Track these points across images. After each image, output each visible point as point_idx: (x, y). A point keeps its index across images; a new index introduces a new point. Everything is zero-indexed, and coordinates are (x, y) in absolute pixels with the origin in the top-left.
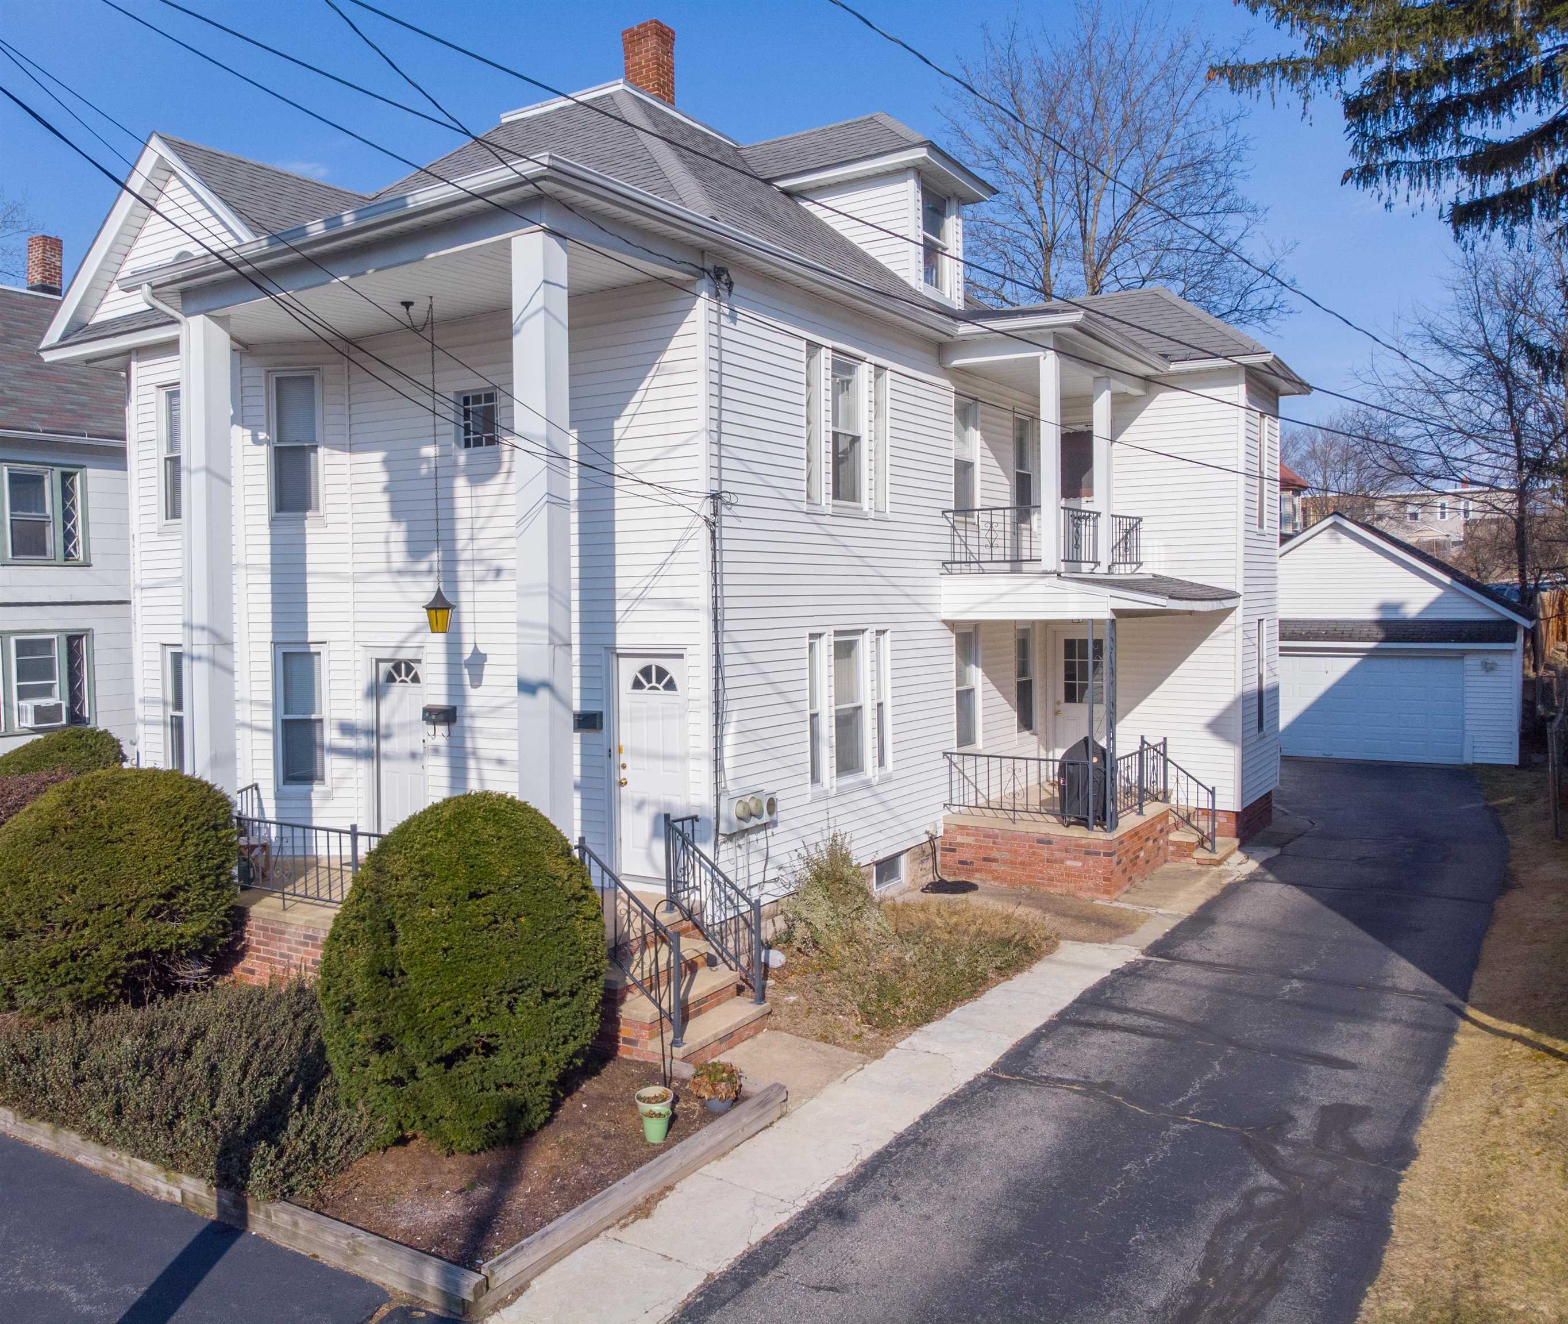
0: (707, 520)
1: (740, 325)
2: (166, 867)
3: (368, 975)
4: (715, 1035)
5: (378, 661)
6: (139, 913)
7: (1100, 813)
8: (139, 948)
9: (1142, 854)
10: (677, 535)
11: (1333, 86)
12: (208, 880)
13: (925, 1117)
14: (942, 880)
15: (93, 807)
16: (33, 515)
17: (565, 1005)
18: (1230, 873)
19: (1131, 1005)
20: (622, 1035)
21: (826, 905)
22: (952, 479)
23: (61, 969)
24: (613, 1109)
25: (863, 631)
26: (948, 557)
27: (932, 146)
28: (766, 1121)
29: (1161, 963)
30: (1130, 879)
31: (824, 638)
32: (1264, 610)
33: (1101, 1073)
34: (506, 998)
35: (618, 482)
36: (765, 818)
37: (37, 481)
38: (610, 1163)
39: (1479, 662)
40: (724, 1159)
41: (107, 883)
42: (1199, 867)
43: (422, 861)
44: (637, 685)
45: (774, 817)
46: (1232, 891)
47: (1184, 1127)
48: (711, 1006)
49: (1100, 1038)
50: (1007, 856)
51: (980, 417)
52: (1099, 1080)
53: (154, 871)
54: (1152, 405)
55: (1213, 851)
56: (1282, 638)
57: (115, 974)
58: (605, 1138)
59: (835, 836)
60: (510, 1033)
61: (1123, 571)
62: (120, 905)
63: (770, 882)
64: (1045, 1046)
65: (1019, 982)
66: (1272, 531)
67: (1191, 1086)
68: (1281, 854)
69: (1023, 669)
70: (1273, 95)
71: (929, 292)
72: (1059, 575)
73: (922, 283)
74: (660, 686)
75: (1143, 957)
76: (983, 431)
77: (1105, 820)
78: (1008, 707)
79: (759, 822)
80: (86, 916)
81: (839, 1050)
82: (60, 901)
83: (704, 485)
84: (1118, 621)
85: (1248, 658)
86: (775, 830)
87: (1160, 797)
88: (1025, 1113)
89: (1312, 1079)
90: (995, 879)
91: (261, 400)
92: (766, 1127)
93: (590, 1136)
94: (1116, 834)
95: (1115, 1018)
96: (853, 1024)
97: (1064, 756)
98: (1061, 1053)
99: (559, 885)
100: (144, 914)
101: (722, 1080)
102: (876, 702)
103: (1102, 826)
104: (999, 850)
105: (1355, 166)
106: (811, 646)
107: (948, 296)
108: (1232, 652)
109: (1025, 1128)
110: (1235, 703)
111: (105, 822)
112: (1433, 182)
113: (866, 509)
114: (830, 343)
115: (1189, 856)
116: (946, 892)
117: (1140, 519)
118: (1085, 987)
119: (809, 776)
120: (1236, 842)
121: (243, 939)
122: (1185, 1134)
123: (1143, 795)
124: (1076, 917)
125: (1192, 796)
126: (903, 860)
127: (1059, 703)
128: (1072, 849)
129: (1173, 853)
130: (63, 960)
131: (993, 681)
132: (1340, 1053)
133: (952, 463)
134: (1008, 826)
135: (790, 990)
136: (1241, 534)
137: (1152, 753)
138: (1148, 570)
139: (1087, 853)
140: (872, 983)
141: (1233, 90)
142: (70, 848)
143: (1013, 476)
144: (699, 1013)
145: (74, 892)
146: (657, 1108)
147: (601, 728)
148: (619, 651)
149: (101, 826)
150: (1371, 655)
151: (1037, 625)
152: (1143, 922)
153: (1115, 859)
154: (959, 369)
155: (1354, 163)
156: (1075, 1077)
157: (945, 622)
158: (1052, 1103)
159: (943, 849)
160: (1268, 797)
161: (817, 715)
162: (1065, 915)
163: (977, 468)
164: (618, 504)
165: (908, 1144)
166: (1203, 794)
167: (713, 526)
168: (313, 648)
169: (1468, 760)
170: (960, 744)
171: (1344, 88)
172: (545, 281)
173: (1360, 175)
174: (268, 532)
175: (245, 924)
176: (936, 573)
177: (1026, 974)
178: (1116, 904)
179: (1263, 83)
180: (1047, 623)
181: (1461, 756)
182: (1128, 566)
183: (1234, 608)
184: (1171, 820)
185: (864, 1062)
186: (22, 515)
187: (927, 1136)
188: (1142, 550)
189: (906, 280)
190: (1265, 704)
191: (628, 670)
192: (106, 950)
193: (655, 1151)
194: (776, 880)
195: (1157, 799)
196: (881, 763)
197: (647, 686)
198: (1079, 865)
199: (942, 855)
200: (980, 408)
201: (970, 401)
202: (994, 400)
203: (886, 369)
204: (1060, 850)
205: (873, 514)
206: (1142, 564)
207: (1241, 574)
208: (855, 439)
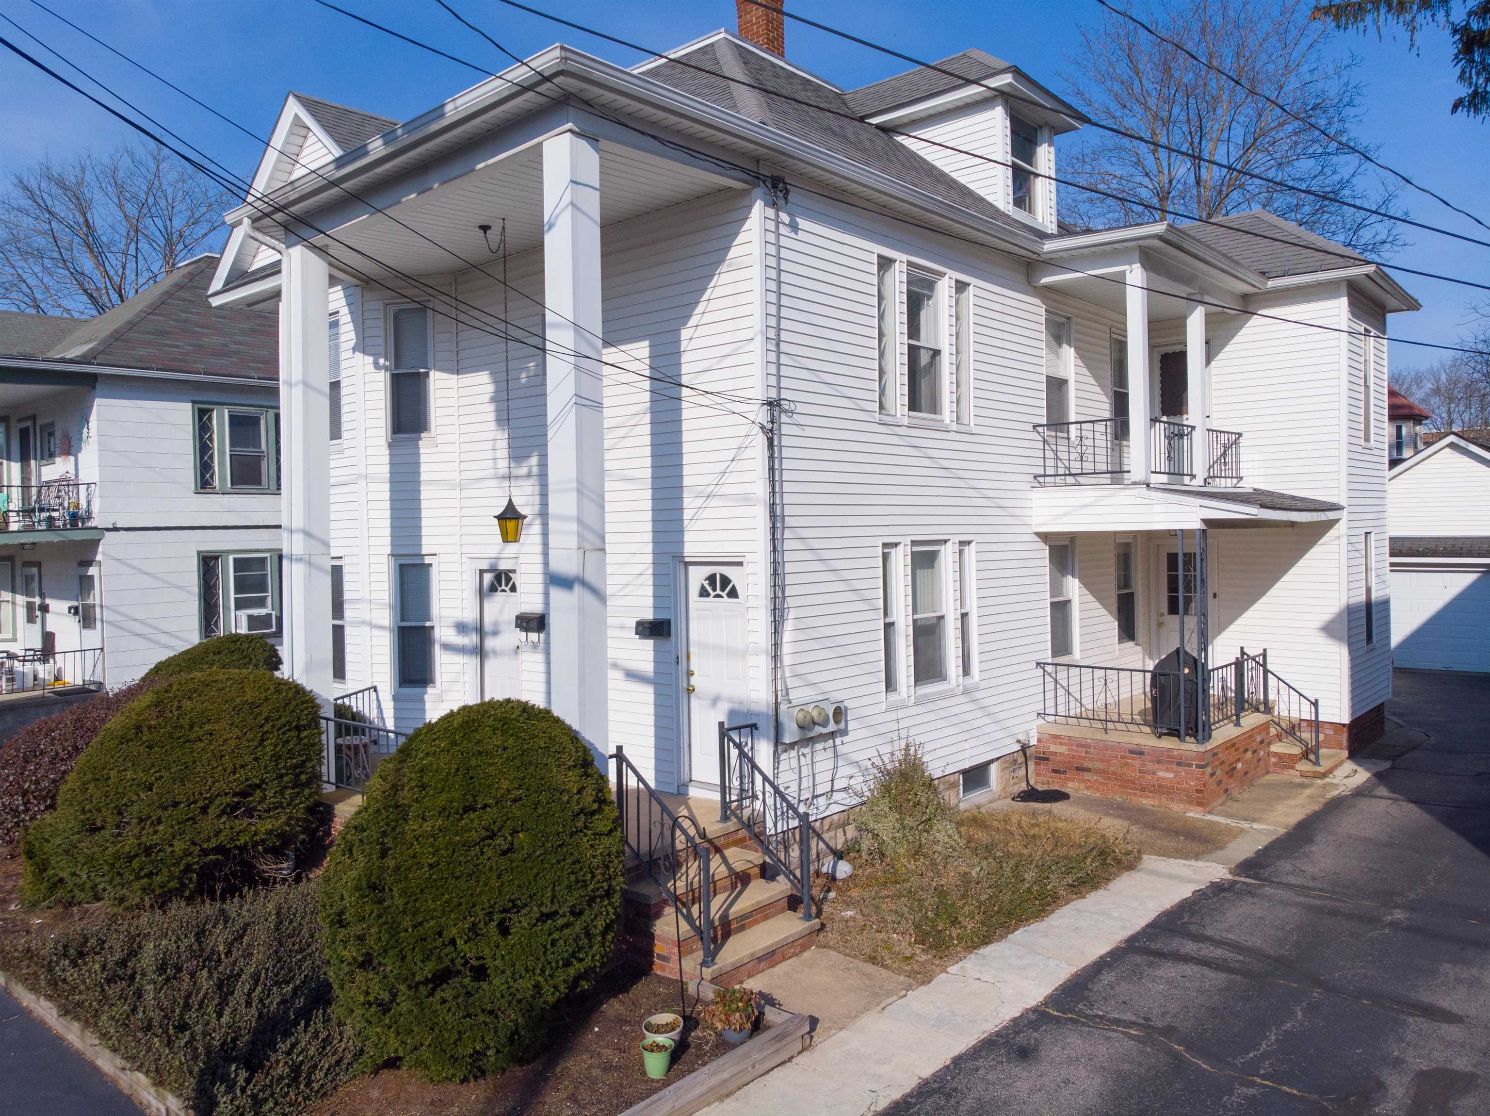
0: (762, 427)
1: (801, 235)
2: (242, 766)
3: (358, 888)
4: (752, 954)
5: (482, 572)
6: (213, 810)
7: (1192, 725)
8: (213, 843)
9: (1239, 766)
10: (736, 443)
11: (1441, 15)
12: (286, 779)
13: (957, 1061)
14: (1033, 789)
15: (179, 707)
16: (249, 451)
17: (566, 926)
18: (1334, 786)
19: (1209, 932)
20: (657, 950)
21: (894, 816)
22: (1044, 395)
23: (135, 864)
24: (625, 1033)
25: (946, 541)
26: (1040, 471)
27: (1017, 72)
28: (784, 1056)
29: (1249, 885)
30: (1226, 790)
31: (900, 548)
32: (1370, 523)
33: (1165, 1014)
34: (497, 917)
35: (685, 392)
36: (832, 727)
37: (254, 422)
38: (599, 1102)
40: (727, 1101)
41: (182, 781)
42: (1303, 780)
43: (422, 771)
44: (704, 593)
45: (842, 726)
46: (1336, 806)
47: (1252, 1091)
48: (757, 922)
49: (1169, 971)
50: (1099, 765)
51: (1073, 335)
52: (1160, 1024)
53: (229, 771)
54: (1250, 323)
55: (1317, 763)
56: (1392, 555)
57: (188, 869)
58: (604, 1070)
59: (908, 746)
60: (498, 955)
61: (1223, 485)
62: (193, 802)
63: (839, 790)
64: (1107, 977)
65: (1094, 900)
66: (1380, 446)
67: (1265, 1037)
68: (1393, 768)
69: (1125, 581)
70: (1378, 28)
71: (1020, 215)
72: (1148, 486)
73: (1011, 207)
74: (724, 594)
75: (1230, 877)
76: (1077, 350)
77: (1197, 731)
78: (1110, 618)
79: (825, 731)
80: (159, 812)
81: (885, 973)
82: (135, 798)
83: (759, 393)
84: (1210, 531)
85: (1353, 570)
86: (846, 739)
87: (1262, 708)
88: (1072, 1061)
89: (1410, 1036)
90: (1088, 788)
91: (380, 329)
92: (783, 1063)
93: (591, 1066)
94: (1209, 745)
95: (1190, 947)
96: (903, 944)
97: (1155, 668)
98: (1124, 987)
99: (565, 798)
100: (218, 811)
101: (738, 1009)
102: (959, 612)
103: (1195, 737)
104: (1091, 759)
105: (1463, 95)
106: (885, 557)
107: (1040, 220)
108: (1335, 564)
109: (1067, 1082)
110: (1340, 615)
111: (185, 722)
113: (947, 421)
114: (905, 257)
115: (1292, 768)
116: (1036, 801)
117: (1240, 435)
118: (1161, 910)
119: (883, 685)
120: (1346, 753)
121: (330, 834)
122: (1252, 1101)
123: (1242, 703)
124: (1163, 830)
125: (1294, 707)
126: (994, 769)
127: (1162, 615)
128: (1163, 758)
129: (1275, 764)
130: (137, 855)
131: (1093, 593)
132: (1445, 1002)
133: (1044, 379)
134: (1100, 736)
135: (848, 905)
136: (1344, 447)
137: (1251, 664)
138: (1248, 485)
139: (1179, 764)
140: (931, 901)
141: (1338, 27)
142: (150, 747)
143: (1111, 394)
144: (742, 928)
145: (151, 789)
146: (661, 1039)
147: (669, 634)
148: (687, 559)
149: (182, 727)
151: (1139, 538)
152: (1235, 837)
153: (1209, 770)
154: (1048, 288)
155: (1464, 91)
156: (1134, 1018)
157: (1038, 534)
158: (1102, 1050)
159: (1037, 758)
160: (1380, 708)
161: (892, 624)
162: (1154, 828)
163: (1072, 386)
164: (685, 414)
165: (931, 1093)
166: (1306, 706)
167: (771, 435)
168: (427, 560)
170: (1055, 654)
171: (1451, 19)
172: (572, 181)
173: (1470, 102)
174: (387, 452)
175: (332, 821)
176: (1027, 486)
177: (1101, 892)
178: (1209, 817)
179: (1369, 18)
180: (1150, 536)
182: (1229, 480)
183: (1337, 521)
184: (1273, 731)
185: (909, 988)
186: (241, 451)
187: (954, 1085)
188: (1242, 465)
189: (995, 203)
190: (1374, 617)
191: (697, 577)
192: (179, 846)
193: (655, 1087)
194: (845, 789)
195: (1258, 710)
196: (966, 671)
197: (713, 594)
198: (1172, 775)
199: (1036, 764)
200: (1073, 327)
201: (1063, 320)
202: (1089, 320)
203: (969, 285)
204: (1152, 761)
205: (954, 427)
206: (1241, 478)
207: (1344, 486)
208: (936, 353)
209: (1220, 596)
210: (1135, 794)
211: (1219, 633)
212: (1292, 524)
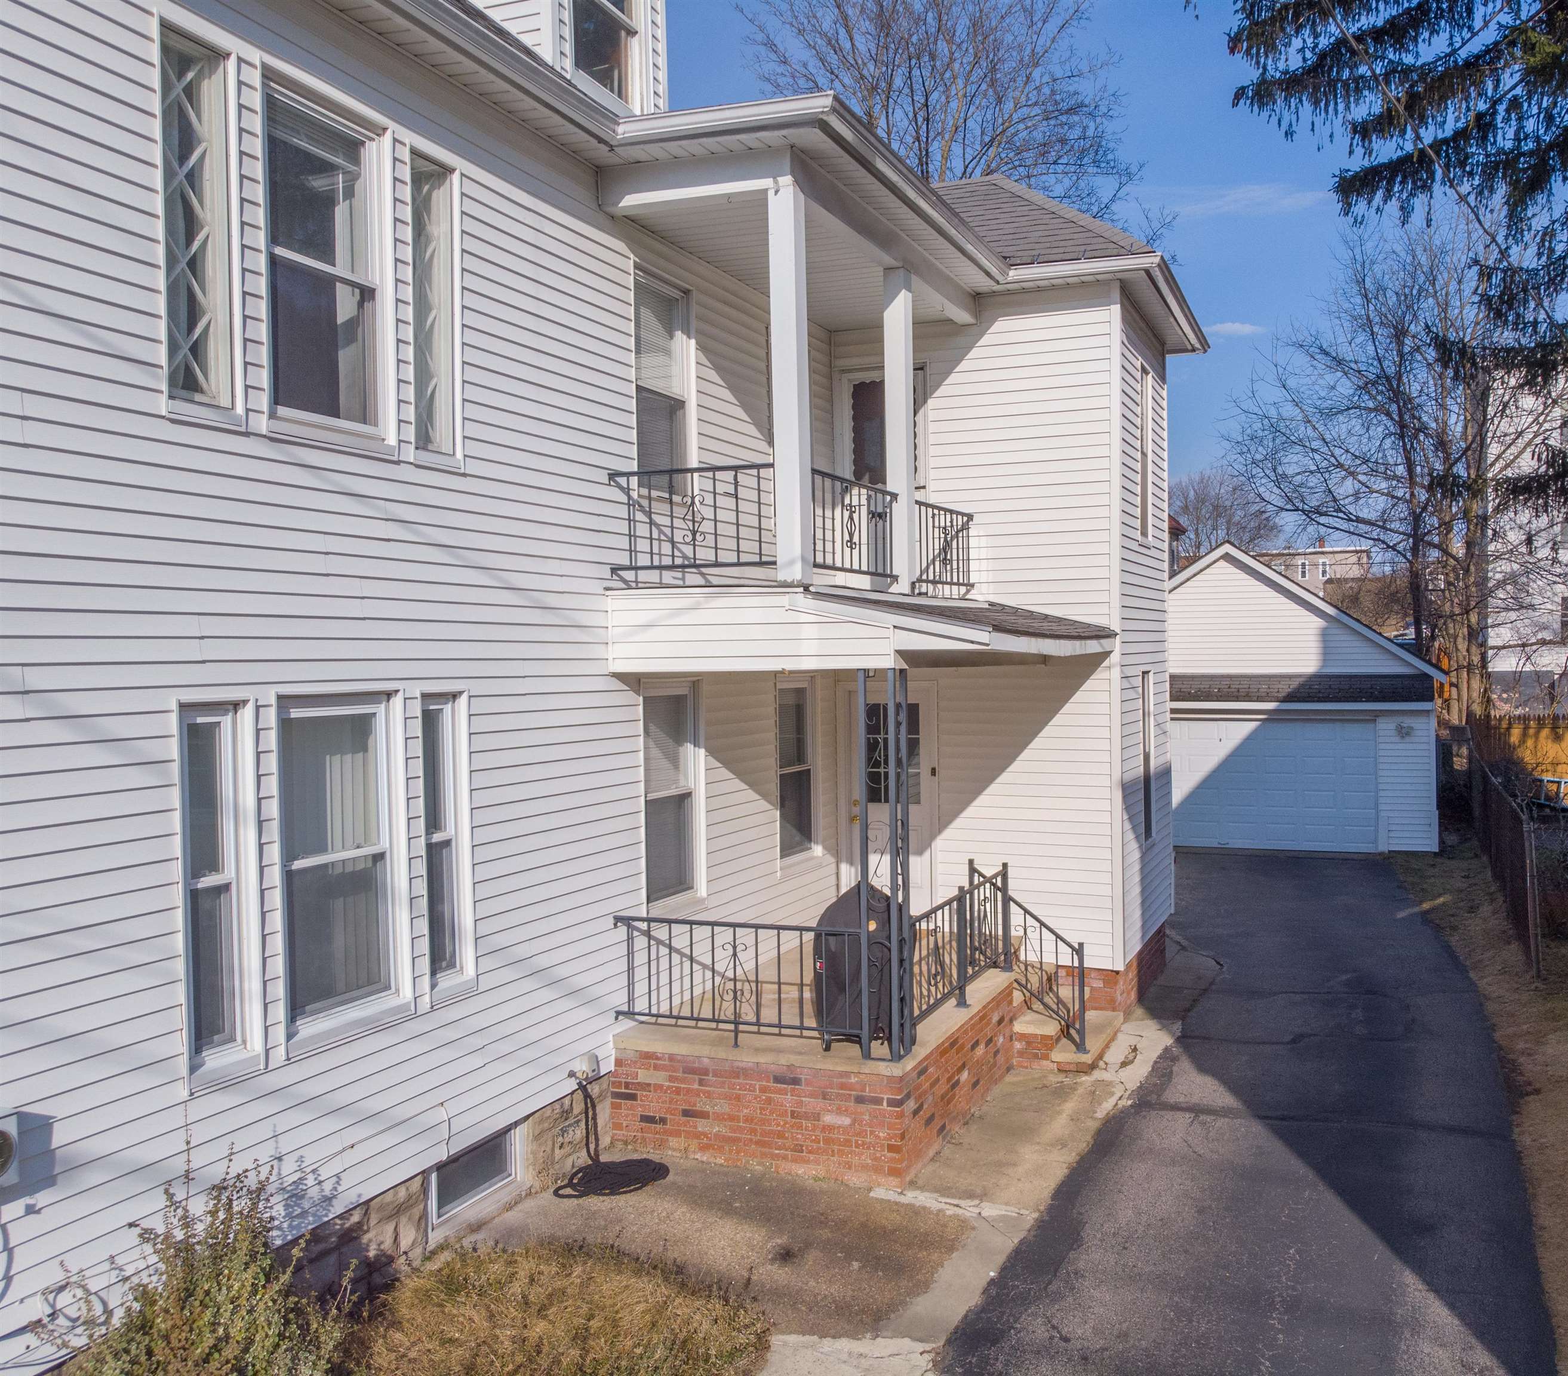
9: (964, 1075)
14: (599, 1162)
22: (633, 420)
25: (389, 695)
26: (624, 559)
30: (941, 1130)
31: (243, 712)
32: (1150, 658)
39: (1392, 726)
42: (1061, 1077)
46: (1111, 1138)
50: (723, 1105)
54: (985, 340)
55: (1080, 1047)
56: (1173, 699)
61: (948, 595)
66: (1158, 544)
68: (1183, 1035)
69: (794, 752)
71: (582, 81)
72: (806, 589)
77: (890, 1033)
84: (912, 672)
85: (1128, 730)
87: (1001, 957)
90: (703, 1148)
94: (909, 1064)
97: (821, 920)
102: (422, 843)
103: (888, 1044)
104: (709, 1095)
105: (1248, 81)
107: (637, 112)
108: (1105, 721)
112: (1341, 107)
113: (392, 440)
114: (255, 55)
115: (1046, 1057)
116: (601, 1189)
117: (970, 517)
120: (1118, 1020)
125: (1048, 952)
126: (517, 1137)
127: (853, 803)
128: (832, 1089)
129: (1021, 1053)
131: (730, 766)
133: (633, 391)
134: (725, 1051)
136: (1117, 541)
137: (984, 891)
138: (981, 596)
139: (860, 1100)
150: (1273, 717)
151: (819, 681)
152: (950, 1250)
153: (910, 1104)
155: (1247, 78)
157: (616, 677)
159: (611, 1097)
160: (1159, 932)
163: (692, 413)
166: (1065, 950)
169: (1383, 847)
170: (654, 895)
176: (596, 587)
178: (910, 1195)
181: (1375, 841)
182: (952, 588)
183: (1107, 654)
184: (1018, 996)
188: (973, 564)
189: (536, 50)
190: (1154, 785)
195: (994, 964)
196: (440, 963)
198: (847, 1121)
199: (615, 1106)
200: (695, 309)
201: (676, 294)
202: (725, 303)
203: (452, 171)
204: (811, 1096)
205: (410, 453)
206: (972, 585)
207: (1116, 601)
208: (367, 294)
209: (942, 772)
210: (785, 1158)
211: (940, 832)
212: (1044, 659)
